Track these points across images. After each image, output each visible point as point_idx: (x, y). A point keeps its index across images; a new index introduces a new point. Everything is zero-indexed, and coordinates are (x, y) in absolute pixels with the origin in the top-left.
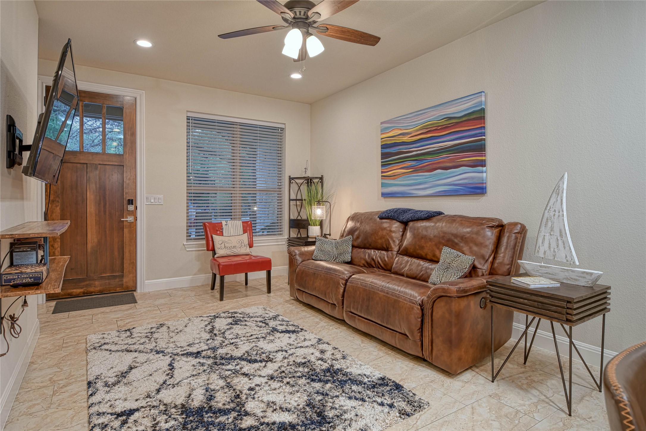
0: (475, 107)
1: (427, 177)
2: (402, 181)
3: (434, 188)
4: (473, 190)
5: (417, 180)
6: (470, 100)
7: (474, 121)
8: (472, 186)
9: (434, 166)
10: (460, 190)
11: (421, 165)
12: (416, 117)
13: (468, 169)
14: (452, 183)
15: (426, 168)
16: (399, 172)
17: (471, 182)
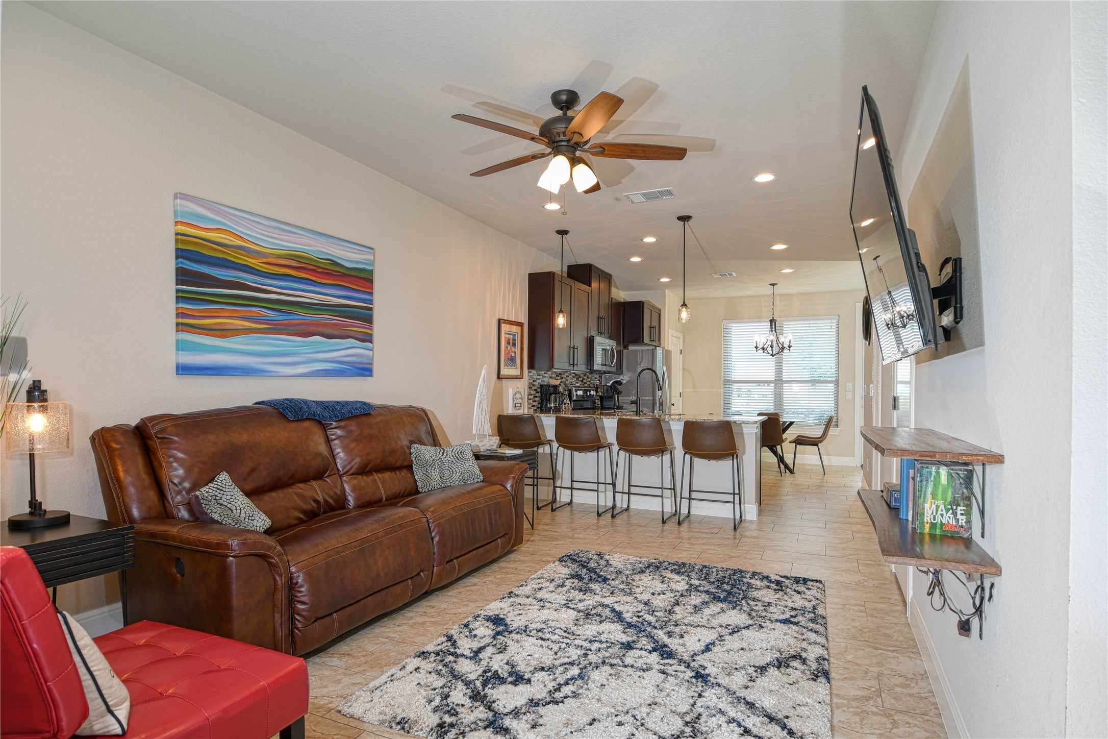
0: (366, 264)
1: (297, 344)
2: (243, 344)
3: (310, 365)
4: (361, 372)
5: (278, 347)
6: (361, 252)
7: (365, 282)
8: (360, 366)
9: (311, 329)
10: (347, 371)
11: (286, 322)
12: (277, 232)
13: (357, 344)
14: (337, 359)
15: (296, 328)
16: (237, 325)
17: (359, 360)
